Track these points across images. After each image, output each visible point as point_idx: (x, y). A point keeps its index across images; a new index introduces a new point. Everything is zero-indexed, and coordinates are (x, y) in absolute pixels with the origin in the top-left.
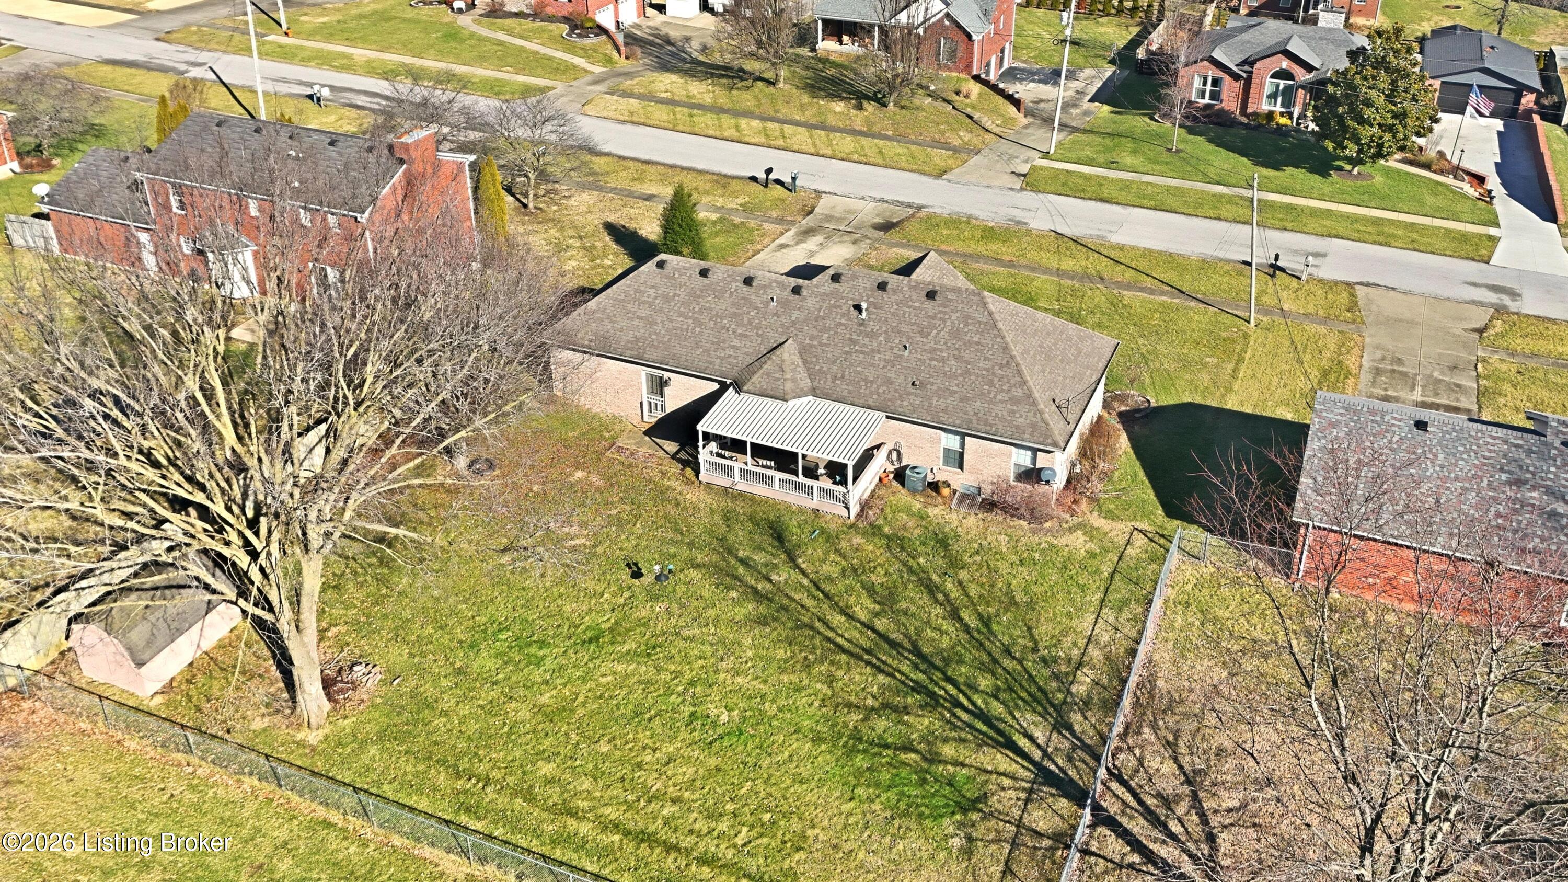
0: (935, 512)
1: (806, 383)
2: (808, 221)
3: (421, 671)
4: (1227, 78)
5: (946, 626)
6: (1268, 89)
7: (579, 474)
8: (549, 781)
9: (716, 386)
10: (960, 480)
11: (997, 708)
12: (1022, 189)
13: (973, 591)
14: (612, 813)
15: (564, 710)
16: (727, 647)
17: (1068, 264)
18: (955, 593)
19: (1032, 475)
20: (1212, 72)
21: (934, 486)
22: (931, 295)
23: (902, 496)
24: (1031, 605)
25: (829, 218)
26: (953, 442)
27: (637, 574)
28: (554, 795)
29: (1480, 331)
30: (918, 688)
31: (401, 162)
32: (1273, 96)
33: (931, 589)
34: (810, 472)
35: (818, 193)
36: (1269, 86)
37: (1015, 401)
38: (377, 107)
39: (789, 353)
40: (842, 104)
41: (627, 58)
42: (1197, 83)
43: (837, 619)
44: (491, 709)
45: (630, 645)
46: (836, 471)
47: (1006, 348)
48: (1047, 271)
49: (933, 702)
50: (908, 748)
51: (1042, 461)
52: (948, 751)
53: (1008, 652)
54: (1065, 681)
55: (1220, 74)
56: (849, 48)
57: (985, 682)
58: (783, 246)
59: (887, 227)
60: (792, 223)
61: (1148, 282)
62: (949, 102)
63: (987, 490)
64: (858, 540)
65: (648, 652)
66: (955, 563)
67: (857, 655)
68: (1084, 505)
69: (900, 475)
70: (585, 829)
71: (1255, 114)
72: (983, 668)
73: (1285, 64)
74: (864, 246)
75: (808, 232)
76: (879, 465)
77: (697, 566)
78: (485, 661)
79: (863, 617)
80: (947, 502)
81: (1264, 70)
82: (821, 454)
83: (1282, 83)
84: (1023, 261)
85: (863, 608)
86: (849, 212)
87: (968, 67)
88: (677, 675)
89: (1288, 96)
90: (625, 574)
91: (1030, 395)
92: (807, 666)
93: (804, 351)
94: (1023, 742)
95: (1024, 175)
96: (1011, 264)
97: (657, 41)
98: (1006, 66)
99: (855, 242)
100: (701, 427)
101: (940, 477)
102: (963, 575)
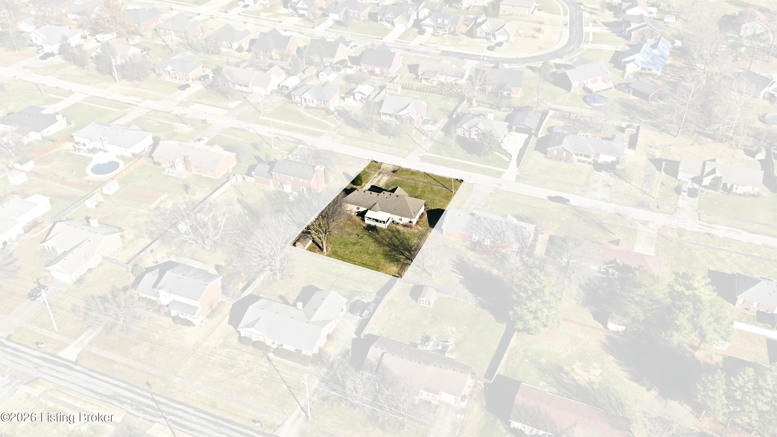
0: (397, 227)
1: (380, 209)
2: (379, 171)
3: (334, 247)
4: (466, 131)
5: (398, 242)
6: (474, 134)
7: (348, 222)
8: (352, 259)
9: (366, 209)
10: (401, 222)
11: (403, 251)
12: (421, 161)
13: (402, 237)
14: (360, 262)
15: (352, 252)
16: (371, 245)
17: (426, 180)
18: (399, 238)
19: (410, 222)
20: (463, 130)
21: (398, 223)
22: (397, 196)
23: (393, 225)
24: (409, 239)
25: (383, 170)
26: (400, 217)
27: (358, 236)
28: (353, 260)
29: (491, 193)
30: (393, 249)
31: (316, 172)
32: (475, 135)
33: (396, 237)
34: (380, 222)
35: (382, 163)
36: (474, 133)
37: (408, 212)
38: (292, 141)
39: (377, 205)
40: (386, 136)
41: (339, 120)
42: (460, 132)
43: (384, 241)
44: (344, 252)
45: (359, 245)
46: (384, 222)
47: (407, 204)
48: (421, 182)
49: (395, 250)
50: (392, 255)
51: (412, 220)
52: (396, 256)
53: (405, 245)
54: (411, 248)
55: (464, 130)
56: (388, 118)
57: (402, 248)
58: (375, 177)
59: (394, 172)
60: (377, 171)
61: (439, 184)
62: (409, 135)
63: (405, 224)
64: (387, 231)
65: (361, 245)
66: (400, 234)
67: (387, 245)
68: (418, 225)
69: (393, 222)
70: (357, 263)
71: (472, 138)
72: (402, 247)
73: (477, 129)
74: (390, 176)
75: (380, 173)
76: (390, 221)
77: (366, 235)
78: (342, 246)
79: (387, 241)
80: (399, 225)
81: (473, 130)
82: (382, 220)
83: (477, 133)
84: (418, 180)
85: (387, 240)
86: (387, 168)
87: (414, 125)
88: (365, 248)
89: (478, 135)
90: (357, 236)
91: (410, 211)
92: (380, 247)
93: (379, 204)
94: (405, 255)
95: (421, 157)
96: (415, 181)
97: (345, 112)
98: (424, 119)
99: (388, 176)
100: (366, 216)
101: (398, 222)
102: (401, 235)
